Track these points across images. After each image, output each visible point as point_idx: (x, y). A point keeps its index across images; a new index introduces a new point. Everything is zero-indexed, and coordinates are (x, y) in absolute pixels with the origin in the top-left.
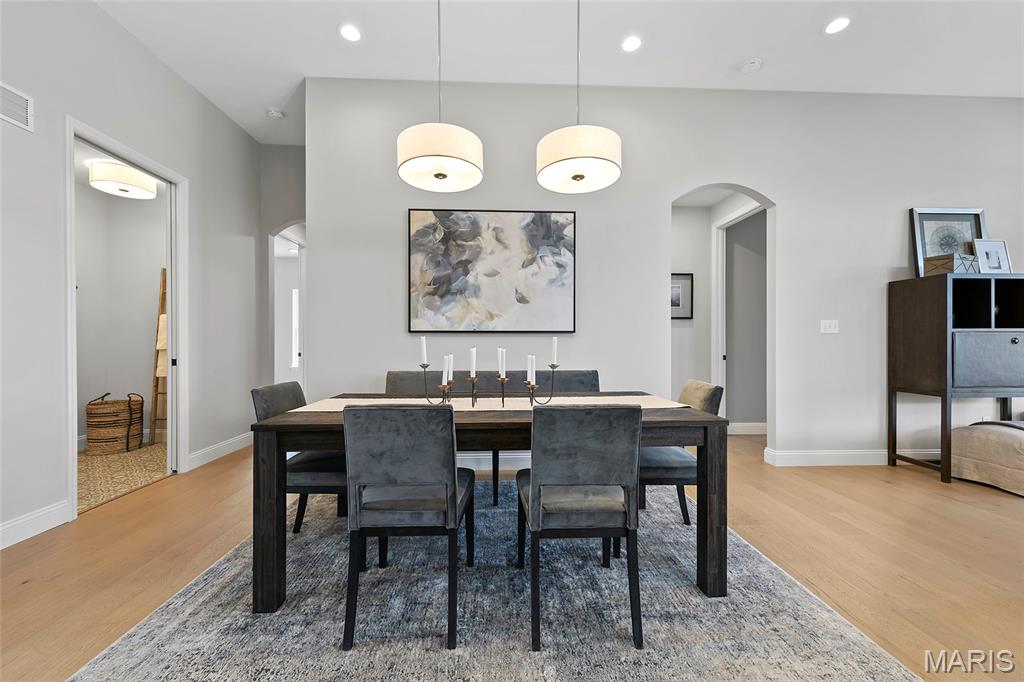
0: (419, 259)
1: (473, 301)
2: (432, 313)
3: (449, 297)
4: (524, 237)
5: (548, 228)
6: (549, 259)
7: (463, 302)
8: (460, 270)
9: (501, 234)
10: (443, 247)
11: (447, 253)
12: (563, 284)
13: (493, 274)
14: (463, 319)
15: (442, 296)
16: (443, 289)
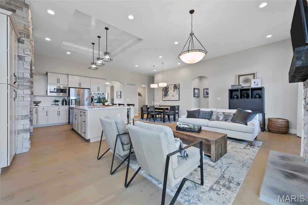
0: (163, 92)
2: (164, 98)
4: (173, 88)
5: (176, 86)
6: (176, 91)
7: (167, 97)
8: (167, 93)
10: (165, 90)
12: (178, 94)
13: (170, 93)
16: (165, 95)
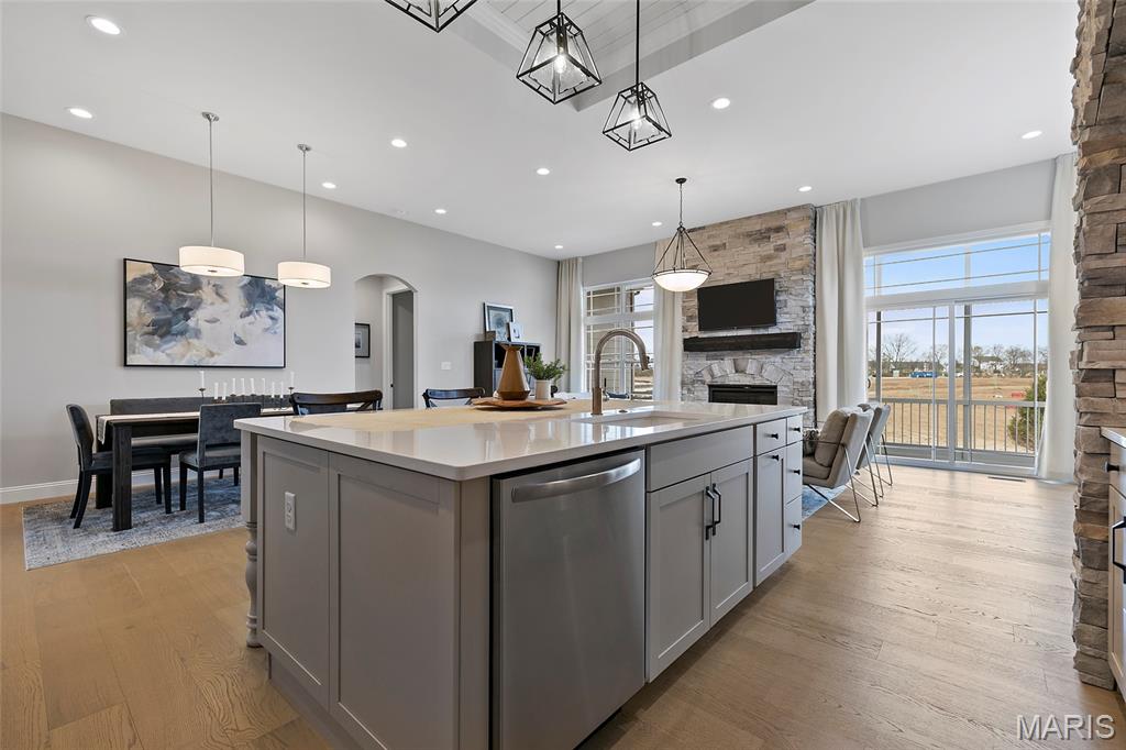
0: (135, 304)
1: (194, 341)
2: (151, 350)
3: (169, 337)
4: (242, 295)
5: (263, 289)
6: (264, 313)
7: (184, 342)
8: (181, 316)
9: (221, 291)
10: (163, 296)
11: (166, 301)
12: (275, 333)
13: (213, 321)
14: (183, 356)
15: (162, 336)
16: (162, 330)
